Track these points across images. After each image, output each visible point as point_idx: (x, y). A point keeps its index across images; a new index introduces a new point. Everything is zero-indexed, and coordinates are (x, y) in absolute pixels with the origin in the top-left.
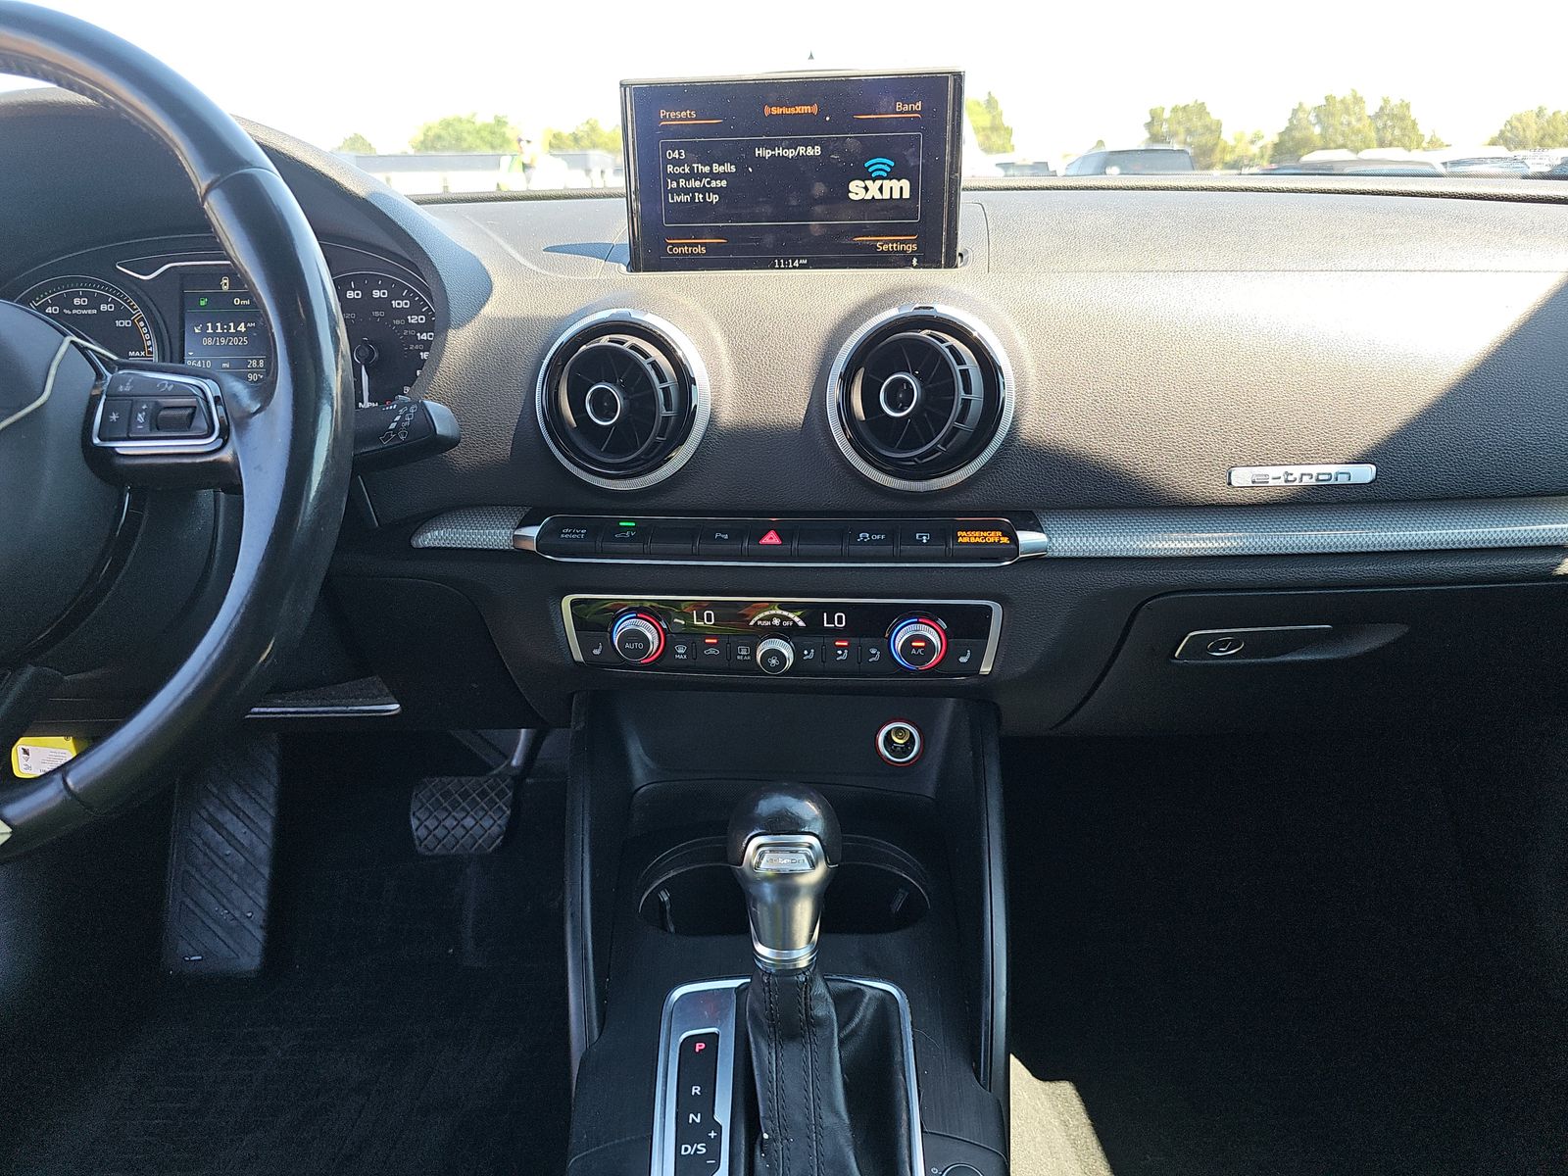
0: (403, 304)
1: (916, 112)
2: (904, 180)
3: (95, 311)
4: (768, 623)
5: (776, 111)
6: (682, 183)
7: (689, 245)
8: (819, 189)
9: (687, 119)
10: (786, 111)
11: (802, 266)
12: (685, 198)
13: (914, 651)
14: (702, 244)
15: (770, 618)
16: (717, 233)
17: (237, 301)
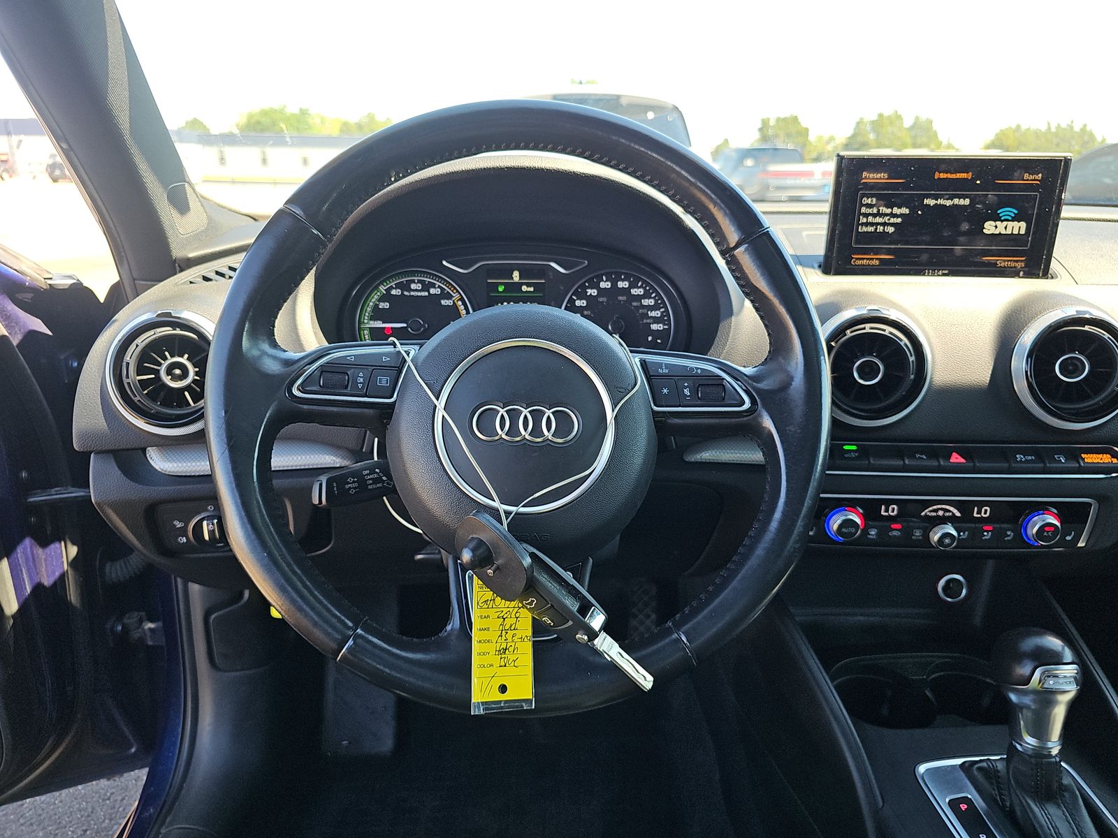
0: (640, 292)
1: (1037, 180)
2: (1022, 222)
3: (426, 294)
4: (935, 514)
5: (943, 176)
6: (870, 219)
7: (867, 259)
8: (965, 226)
9: (881, 179)
10: (949, 176)
11: (944, 275)
12: (871, 229)
13: (1045, 534)
14: (877, 259)
15: (936, 511)
16: (889, 252)
17: (524, 288)
